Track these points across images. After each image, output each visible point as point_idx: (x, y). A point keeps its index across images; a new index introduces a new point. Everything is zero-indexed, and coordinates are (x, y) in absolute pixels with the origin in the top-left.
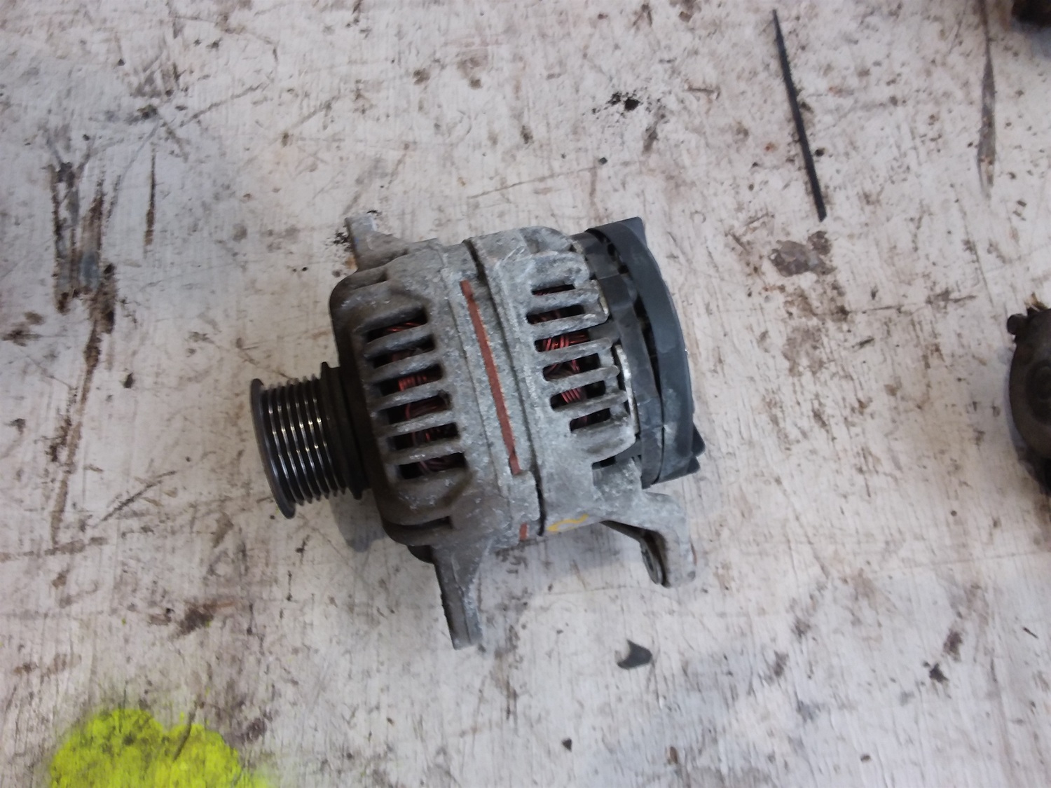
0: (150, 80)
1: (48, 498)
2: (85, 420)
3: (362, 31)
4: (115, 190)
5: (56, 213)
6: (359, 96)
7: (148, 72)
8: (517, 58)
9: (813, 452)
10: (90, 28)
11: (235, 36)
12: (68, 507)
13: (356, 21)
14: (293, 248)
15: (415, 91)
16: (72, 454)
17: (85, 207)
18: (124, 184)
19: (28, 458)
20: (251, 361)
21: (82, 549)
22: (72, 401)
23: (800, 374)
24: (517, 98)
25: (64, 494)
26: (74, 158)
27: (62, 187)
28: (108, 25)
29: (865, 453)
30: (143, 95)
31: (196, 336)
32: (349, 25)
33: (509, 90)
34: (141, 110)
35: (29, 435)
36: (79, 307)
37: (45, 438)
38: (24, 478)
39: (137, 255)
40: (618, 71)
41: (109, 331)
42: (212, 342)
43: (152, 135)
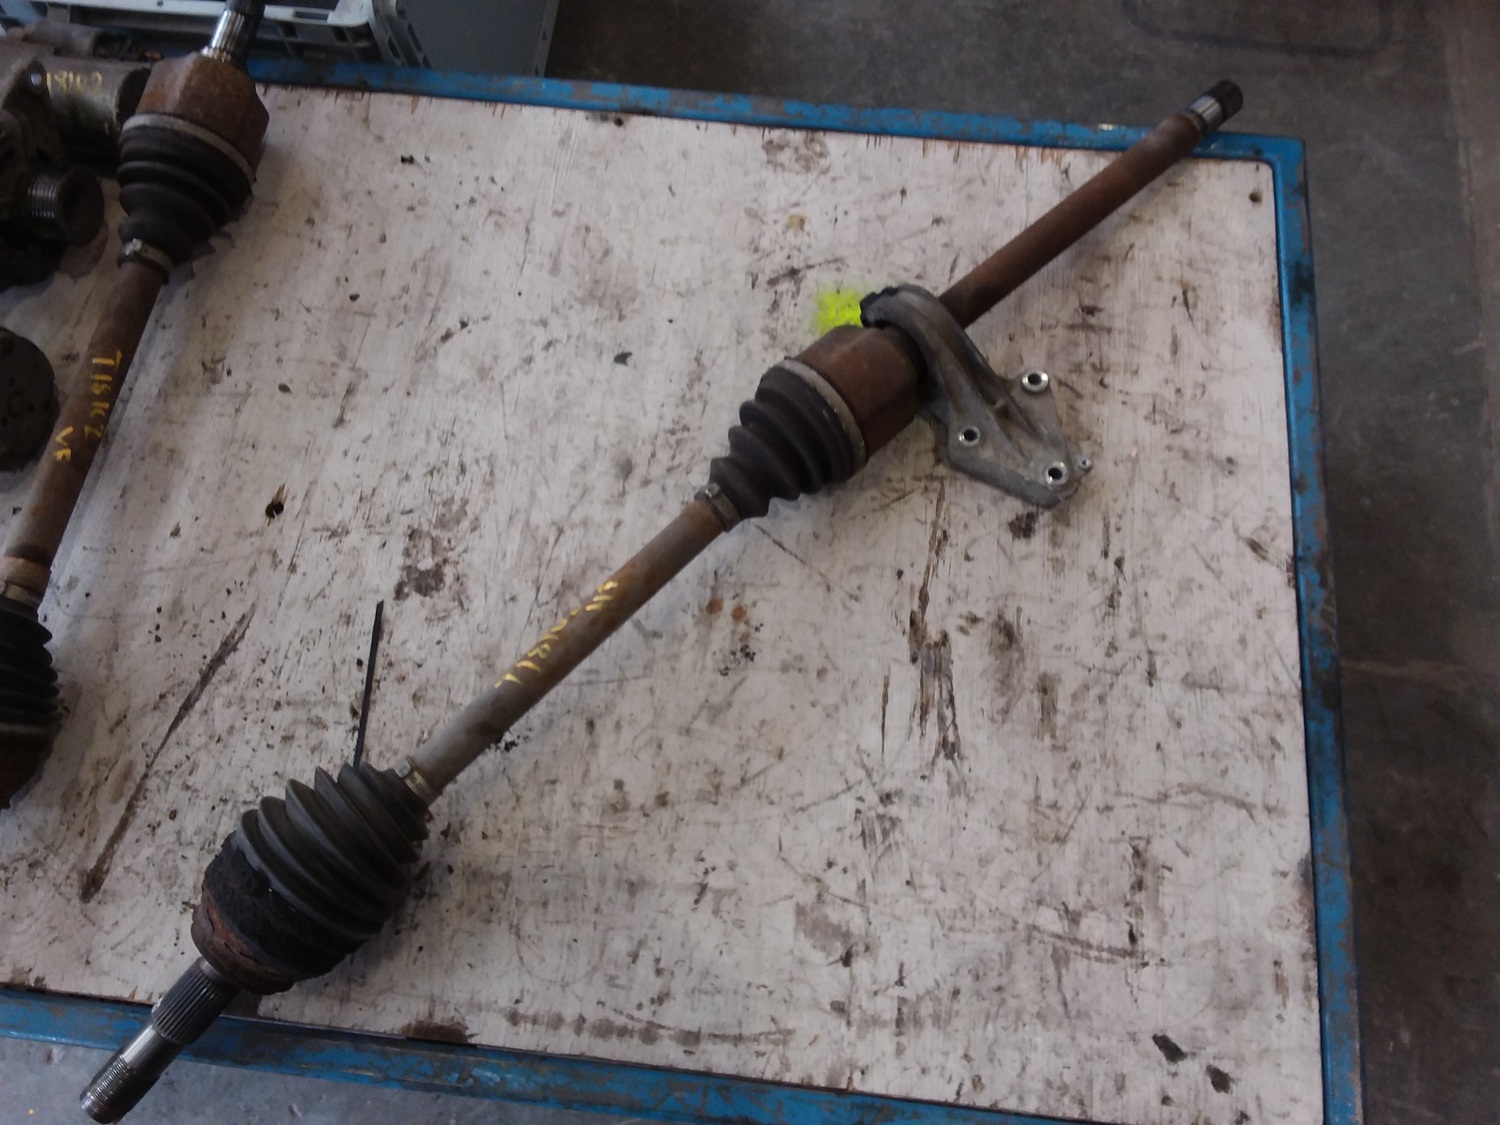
0: (885, 834)
1: (947, 509)
2: (927, 552)
3: (702, 860)
4: (911, 728)
5: (954, 715)
6: (717, 788)
7: (887, 843)
8: (576, 806)
9: (476, 450)
10: (938, 906)
11: (812, 873)
12: (935, 502)
13: (706, 872)
14: (785, 655)
15: (671, 788)
16: (934, 533)
17: (933, 715)
18: (904, 732)
19: (961, 536)
20: (822, 575)
21: (926, 477)
22: (935, 568)
23: (462, 499)
24: (588, 764)
25: (938, 510)
26: (943, 763)
27: (951, 738)
28: (922, 907)
29: (444, 444)
30: (891, 819)
31: (856, 599)
32: (714, 869)
33: (593, 774)
34: (892, 803)
35: (961, 549)
36: (933, 635)
37: (951, 546)
38: (962, 523)
39: (895, 669)
40: (495, 778)
41: (913, 613)
42: (847, 593)
43: (883, 777)
